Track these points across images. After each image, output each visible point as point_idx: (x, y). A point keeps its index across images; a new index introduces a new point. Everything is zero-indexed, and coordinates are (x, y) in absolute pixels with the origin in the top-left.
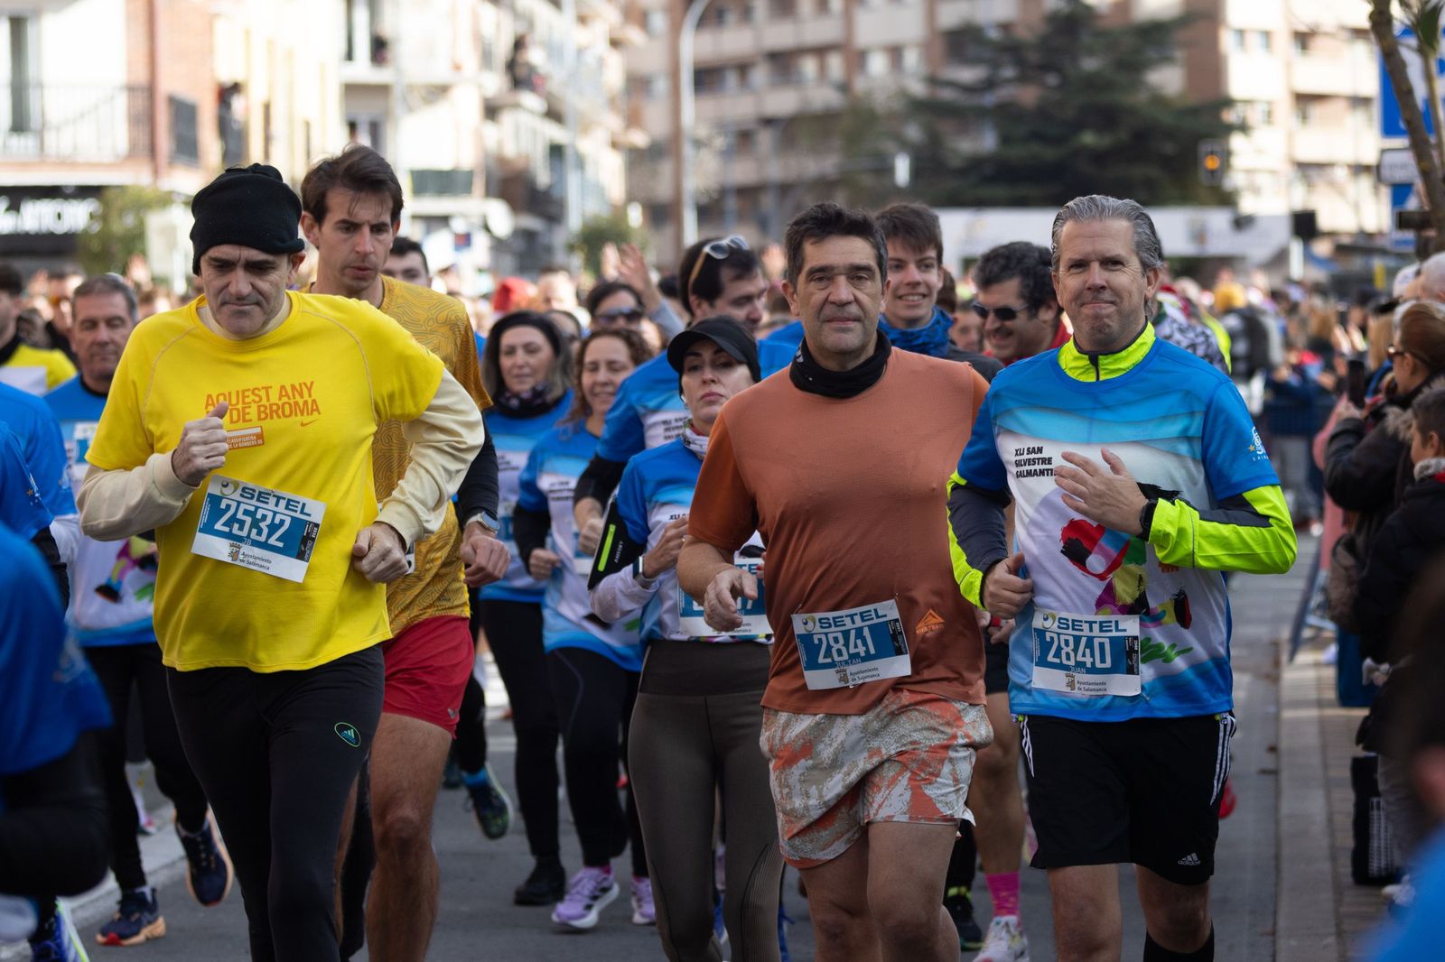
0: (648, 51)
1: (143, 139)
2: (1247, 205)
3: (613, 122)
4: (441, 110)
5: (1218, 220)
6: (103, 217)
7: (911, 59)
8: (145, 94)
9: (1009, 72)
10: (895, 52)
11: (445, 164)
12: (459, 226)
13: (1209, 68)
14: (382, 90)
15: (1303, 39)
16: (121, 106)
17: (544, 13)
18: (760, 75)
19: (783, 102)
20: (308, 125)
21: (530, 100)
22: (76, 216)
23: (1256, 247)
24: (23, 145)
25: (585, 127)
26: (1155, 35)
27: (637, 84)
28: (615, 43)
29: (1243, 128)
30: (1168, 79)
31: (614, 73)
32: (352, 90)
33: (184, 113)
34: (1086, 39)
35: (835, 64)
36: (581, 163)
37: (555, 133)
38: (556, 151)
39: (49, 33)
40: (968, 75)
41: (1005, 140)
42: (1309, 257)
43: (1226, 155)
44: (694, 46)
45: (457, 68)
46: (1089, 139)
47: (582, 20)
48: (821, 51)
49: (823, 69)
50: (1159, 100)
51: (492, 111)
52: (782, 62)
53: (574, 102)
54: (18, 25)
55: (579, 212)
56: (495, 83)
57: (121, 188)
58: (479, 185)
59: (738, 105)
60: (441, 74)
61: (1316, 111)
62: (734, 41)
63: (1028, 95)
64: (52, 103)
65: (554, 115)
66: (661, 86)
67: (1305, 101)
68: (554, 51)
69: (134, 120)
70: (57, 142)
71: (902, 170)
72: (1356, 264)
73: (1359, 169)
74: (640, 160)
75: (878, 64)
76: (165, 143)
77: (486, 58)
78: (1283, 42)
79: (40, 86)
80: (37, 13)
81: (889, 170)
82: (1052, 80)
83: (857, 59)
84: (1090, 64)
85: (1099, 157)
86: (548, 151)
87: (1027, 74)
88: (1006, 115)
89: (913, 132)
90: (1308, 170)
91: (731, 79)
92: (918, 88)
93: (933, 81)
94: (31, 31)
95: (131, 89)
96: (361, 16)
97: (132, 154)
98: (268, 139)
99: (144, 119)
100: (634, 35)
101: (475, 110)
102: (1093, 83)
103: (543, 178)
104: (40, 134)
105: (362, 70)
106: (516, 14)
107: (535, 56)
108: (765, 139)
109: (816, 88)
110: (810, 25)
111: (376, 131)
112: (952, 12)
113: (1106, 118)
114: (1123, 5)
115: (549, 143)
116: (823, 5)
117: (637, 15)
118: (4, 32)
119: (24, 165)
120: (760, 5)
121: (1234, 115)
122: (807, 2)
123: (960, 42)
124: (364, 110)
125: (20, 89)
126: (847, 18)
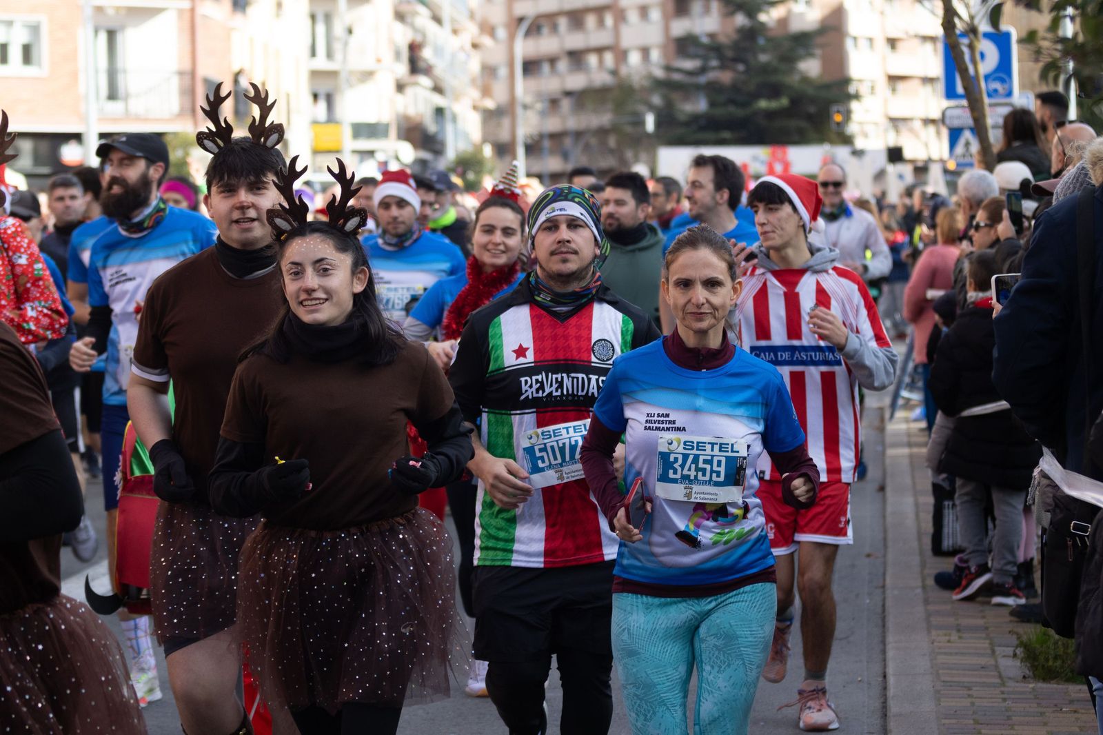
0: (495, 50)
1: (188, 105)
2: (859, 143)
3: (475, 94)
4: (369, 86)
5: (842, 152)
7: (655, 55)
8: (190, 75)
9: (714, 63)
10: (645, 51)
11: (371, 119)
12: (380, 157)
13: (837, 60)
14: (333, 74)
15: (892, 43)
16: (174, 84)
17: (431, 27)
18: (563, 65)
19: (576, 82)
20: (288, 95)
21: (424, 81)
24: (116, 107)
25: (457, 97)
26: (802, 42)
27: (489, 71)
28: (475, 46)
29: (857, 97)
30: (811, 67)
31: (474, 65)
32: (315, 74)
34: (761, 41)
35: (609, 58)
36: (454, 119)
37: (439, 100)
38: (439, 112)
39: (130, 39)
40: (689, 64)
41: (712, 104)
43: (848, 115)
44: (523, 48)
45: (379, 61)
46: (763, 104)
47: (455, 32)
48: (600, 50)
49: (601, 61)
50: (805, 80)
51: (400, 87)
52: (576, 57)
53: (449, 81)
54: (111, 34)
55: (453, 149)
56: (402, 69)
57: (175, 134)
58: (393, 132)
59: (550, 83)
60: (368, 64)
61: (901, 86)
62: (547, 44)
63: (726, 77)
64: (130, 82)
65: (438, 89)
66: (503, 72)
67: (894, 79)
68: (438, 51)
69: (183, 92)
70: (136, 106)
71: (650, 123)
73: (928, 122)
74: (490, 117)
75: (634, 58)
77: (397, 55)
78: (881, 44)
79: (125, 71)
80: (123, 28)
81: (641, 123)
82: (741, 67)
83: (622, 55)
84: (763, 58)
85: (770, 115)
86: (435, 111)
87: (725, 64)
88: (712, 89)
89: (657, 100)
90: (896, 122)
91: (546, 68)
92: (659, 73)
93: (668, 68)
94: (119, 38)
95: (181, 73)
96: (321, 28)
97: (181, 114)
99: (188, 91)
100: (487, 41)
101: (392, 86)
102: (765, 69)
103: (432, 128)
104: (126, 99)
105: (321, 63)
106: (415, 29)
107: (427, 54)
108: (566, 104)
109: (597, 73)
110: (593, 35)
111: (329, 99)
112: (680, 27)
113: (774, 91)
114: (783, 22)
115: (435, 107)
116: (601, 23)
117: (488, 29)
118: (103, 37)
119: (115, 120)
120: (563, 22)
121: (852, 89)
122: (591, 20)
123: (685, 45)
124: (322, 90)
125: (113, 74)
126: (616, 31)
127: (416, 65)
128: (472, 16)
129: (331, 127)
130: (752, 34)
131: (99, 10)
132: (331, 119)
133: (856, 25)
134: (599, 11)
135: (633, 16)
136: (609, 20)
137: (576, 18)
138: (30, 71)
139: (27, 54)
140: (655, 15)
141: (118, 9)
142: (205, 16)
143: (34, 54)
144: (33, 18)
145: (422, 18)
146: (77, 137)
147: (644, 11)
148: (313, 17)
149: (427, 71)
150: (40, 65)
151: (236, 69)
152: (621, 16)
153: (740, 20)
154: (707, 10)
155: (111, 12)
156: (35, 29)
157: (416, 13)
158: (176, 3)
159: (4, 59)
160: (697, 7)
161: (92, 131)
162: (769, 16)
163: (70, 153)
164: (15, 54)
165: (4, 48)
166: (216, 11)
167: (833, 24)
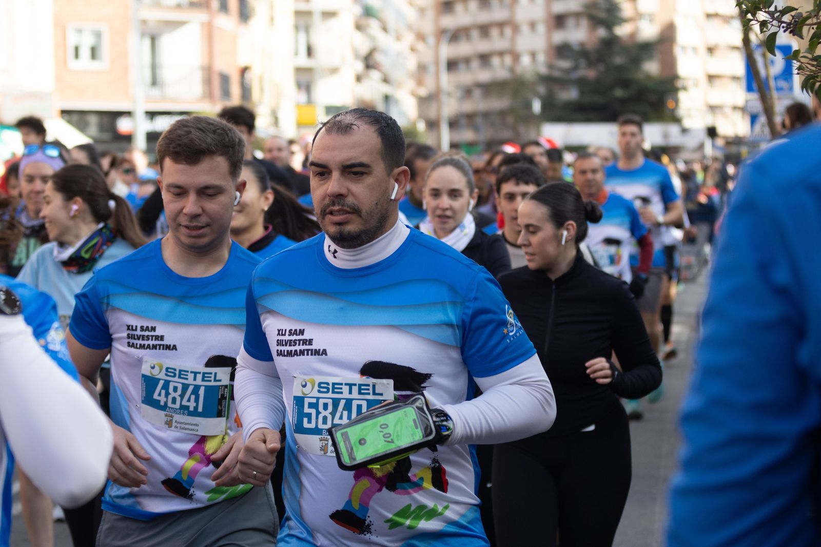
0: (426, 52)
1: (208, 91)
2: (687, 123)
3: (411, 84)
4: (335, 78)
5: (674, 129)
7: (541, 58)
8: (208, 72)
9: (583, 62)
10: (533, 55)
13: (669, 63)
14: (309, 70)
15: (711, 50)
16: (199, 75)
18: (475, 64)
19: (484, 76)
20: (278, 85)
21: (375, 75)
23: (690, 142)
24: (155, 92)
25: (398, 85)
26: (645, 49)
27: (422, 68)
28: (413, 49)
29: (685, 89)
30: (652, 67)
31: (411, 63)
32: (299, 70)
33: (225, 79)
34: (616, 49)
35: (508, 60)
36: (396, 102)
37: (386, 89)
38: (387, 98)
39: (167, 42)
40: (565, 64)
41: (582, 93)
42: (714, 146)
43: (677, 101)
44: (447, 51)
45: (343, 60)
46: (618, 93)
47: (398, 38)
48: (501, 54)
49: (502, 62)
50: (648, 77)
51: (359, 79)
52: (484, 58)
53: (395, 75)
54: (153, 39)
56: (359, 66)
59: (466, 77)
60: (334, 62)
61: (717, 82)
62: (463, 49)
63: (590, 74)
64: (166, 74)
65: (386, 80)
66: (432, 69)
67: (711, 78)
68: (384, 52)
69: (203, 81)
70: (170, 91)
71: (537, 106)
72: (734, 149)
73: (735, 108)
74: (424, 101)
75: (526, 60)
76: (217, 91)
77: (357, 56)
78: (703, 51)
79: (162, 66)
80: (161, 34)
81: (528, 106)
82: (601, 68)
83: (516, 57)
84: (619, 60)
85: (623, 101)
86: (383, 98)
87: (591, 64)
88: (582, 83)
89: (542, 89)
90: (713, 108)
91: (462, 66)
92: (543, 70)
93: (550, 67)
94: (157, 42)
95: (202, 68)
96: (302, 38)
97: (203, 97)
98: (262, 90)
99: (208, 82)
100: (420, 46)
101: (353, 78)
102: (620, 68)
104: (162, 86)
105: (303, 61)
106: (370, 38)
107: (378, 56)
108: (477, 93)
109: (499, 70)
110: (497, 42)
111: (308, 88)
112: (559, 37)
113: (625, 84)
114: (633, 35)
115: (384, 95)
116: (502, 34)
117: (421, 37)
118: (147, 43)
119: (155, 102)
120: (475, 34)
121: (679, 84)
122: (495, 32)
123: (562, 50)
124: (304, 78)
125: (154, 67)
126: (513, 40)
127: (369, 62)
128: (410, 27)
129: (310, 107)
130: (611, 43)
131: (144, 22)
132: (310, 102)
133: (682, 37)
134: (501, 25)
135: (525, 29)
136: (508, 31)
137: (484, 30)
138: (95, 65)
139: (94, 53)
140: (541, 28)
141: (158, 21)
142: (219, 27)
143: (98, 53)
144: (97, 27)
145: (375, 29)
146: (128, 114)
147: (533, 25)
148: (297, 28)
149: (377, 67)
150: (101, 60)
151: (243, 64)
152: (516, 28)
153: (602, 32)
154: (578, 25)
155: (152, 24)
156: (98, 35)
157: (368, 25)
158: (198, 18)
159: (77, 56)
160: (570, 22)
161: (140, 110)
162: (622, 31)
163: (124, 125)
164: (85, 52)
165: (77, 49)
166: (227, 23)
167: (667, 37)
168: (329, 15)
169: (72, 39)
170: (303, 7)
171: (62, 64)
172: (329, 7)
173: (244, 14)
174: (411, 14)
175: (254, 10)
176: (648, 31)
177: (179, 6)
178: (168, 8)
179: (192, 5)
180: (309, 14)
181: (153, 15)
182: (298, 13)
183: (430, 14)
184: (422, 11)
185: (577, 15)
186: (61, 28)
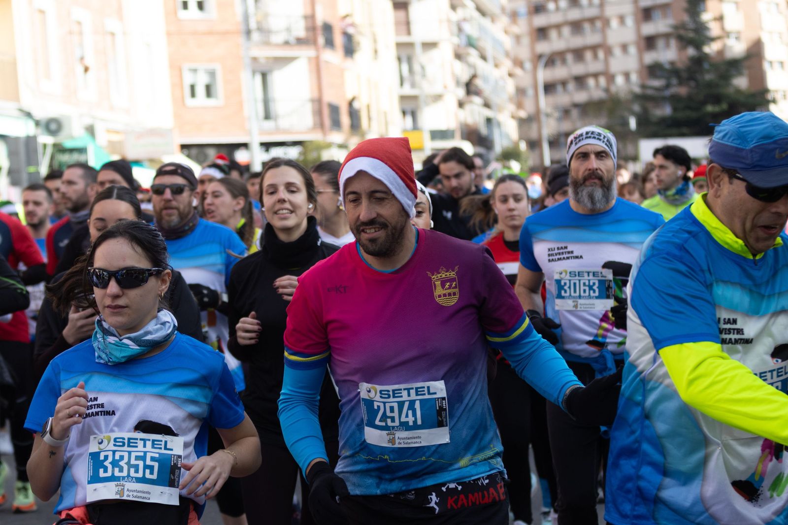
0: (524, 77)
1: (318, 121)
3: (511, 107)
4: (439, 105)
6: (303, 153)
7: (634, 77)
8: (318, 103)
9: (674, 81)
10: (627, 75)
11: (443, 127)
13: (759, 77)
14: (415, 98)
16: (309, 108)
17: (479, 63)
18: (571, 86)
19: (581, 97)
20: (385, 113)
21: (477, 100)
22: (293, 153)
24: (269, 124)
25: (500, 109)
26: (734, 65)
27: (521, 92)
28: (510, 75)
29: (774, 101)
30: (741, 82)
31: (510, 86)
32: (403, 98)
33: (334, 110)
34: (706, 66)
36: (499, 124)
37: (488, 113)
38: (489, 121)
39: (278, 78)
40: (657, 83)
41: (675, 109)
44: (543, 75)
45: (445, 87)
46: (710, 108)
47: (496, 66)
48: (596, 75)
49: (597, 84)
50: (738, 91)
51: (461, 105)
52: (580, 81)
53: (494, 99)
54: (264, 76)
55: (499, 145)
56: (461, 92)
57: (311, 142)
58: (458, 135)
59: (563, 98)
60: (437, 89)
62: (559, 72)
63: (683, 91)
64: (279, 107)
65: (487, 105)
66: (531, 92)
68: (486, 79)
69: (314, 113)
70: (283, 123)
71: (633, 123)
74: (523, 123)
75: (620, 80)
76: (327, 121)
77: (458, 83)
79: (274, 100)
80: (271, 71)
81: (626, 124)
82: (692, 84)
83: (611, 78)
84: (708, 77)
86: (486, 120)
87: (682, 82)
88: (674, 100)
89: (637, 108)
91: (560, 88)
92: (637, 90)
93: (643, 86)
94: (269, 78)
95: (313, 101)
96: (405, 67)
97: (314, 128)
98: (370, 119)
99: (318, 113)
100: (518, 71)
101: (455, 104)
102: (710, 85)
103: (484, 131)
104: (276, 119)
105: (407, 90)
106: (469, 65)
107: (478, 82)
108: (575, 113)
109: (595, 91)
110: (591, 65)
111: (414, 115)
112: (650, 58)
113: (717, 99)
114: (721, 53)
115: (486, 118)
116: (595, 56)
117: (519, 63)
118: (258, 79)
119: (270, 133)
120: (570, 57)
121: (770, 97)
122: (588, 55)
123: (654, 70)
124: (409, 106)
125: (266, 102)
126: (606, 62)
127: (470, 88)
128: (507, 54)
129: (416, 133)
130: (700, 61)
131: (255, 59)
132: (416, 127)
133: (770, 53)
134: (594, 48)
135: (617, 51)
136: (601, 54)
137: (578, 54)
138: (211, 102)
139: (209, 91)
140: (633, 50)
141: (268, 58)
142: (327, 62)
143: (213, 90)
144: (211, 66)
145: (473, 56)
146: (245, 146)
147: (624, 48)
148: (399, 59)
149: (478, 93)
150: (216, 97)
151: (349, 97)
152: (609, 51)
153: (691, 51)
154: (667, 45)
155: (262, 61)
156: (212, 74)
157: (468, 54)
158: (306, 53)
159: (193, 95)
160: (661, 43)
161: (255, 141)
162: (711, 49)
163: (241, 157)
164: (201, 91)
165: (193, 87)
166: (333, 57)
167: (755, 53)
168: (429, 46)
169: (188, 79)
170: (405, 39)
171: (179, 103)
172: (429, 39)
173: (350, 50)
174: (508, 42)
175: (359, 43)
176: (737, 48)
177: (287, 43)
178: (277, 45)
179: (300, 41)
180: (411, 45)
181: (263, 53)
182: (399, 45)
183: (526, 41)
184: (518, 38)
185: (667, 36)
186: (177, 69)
